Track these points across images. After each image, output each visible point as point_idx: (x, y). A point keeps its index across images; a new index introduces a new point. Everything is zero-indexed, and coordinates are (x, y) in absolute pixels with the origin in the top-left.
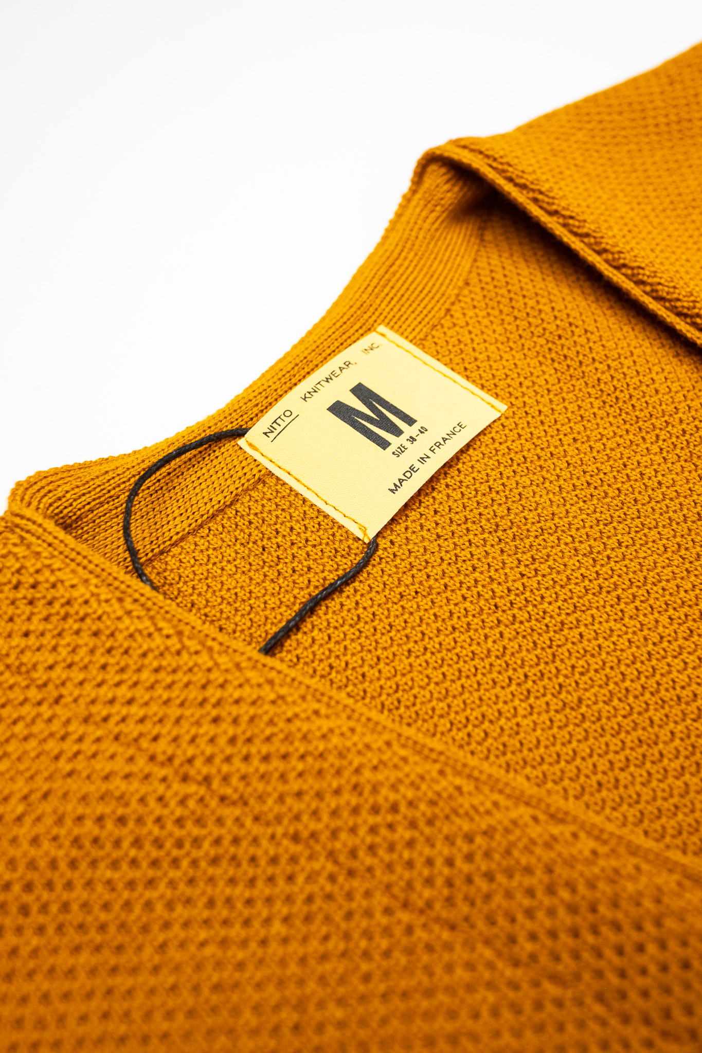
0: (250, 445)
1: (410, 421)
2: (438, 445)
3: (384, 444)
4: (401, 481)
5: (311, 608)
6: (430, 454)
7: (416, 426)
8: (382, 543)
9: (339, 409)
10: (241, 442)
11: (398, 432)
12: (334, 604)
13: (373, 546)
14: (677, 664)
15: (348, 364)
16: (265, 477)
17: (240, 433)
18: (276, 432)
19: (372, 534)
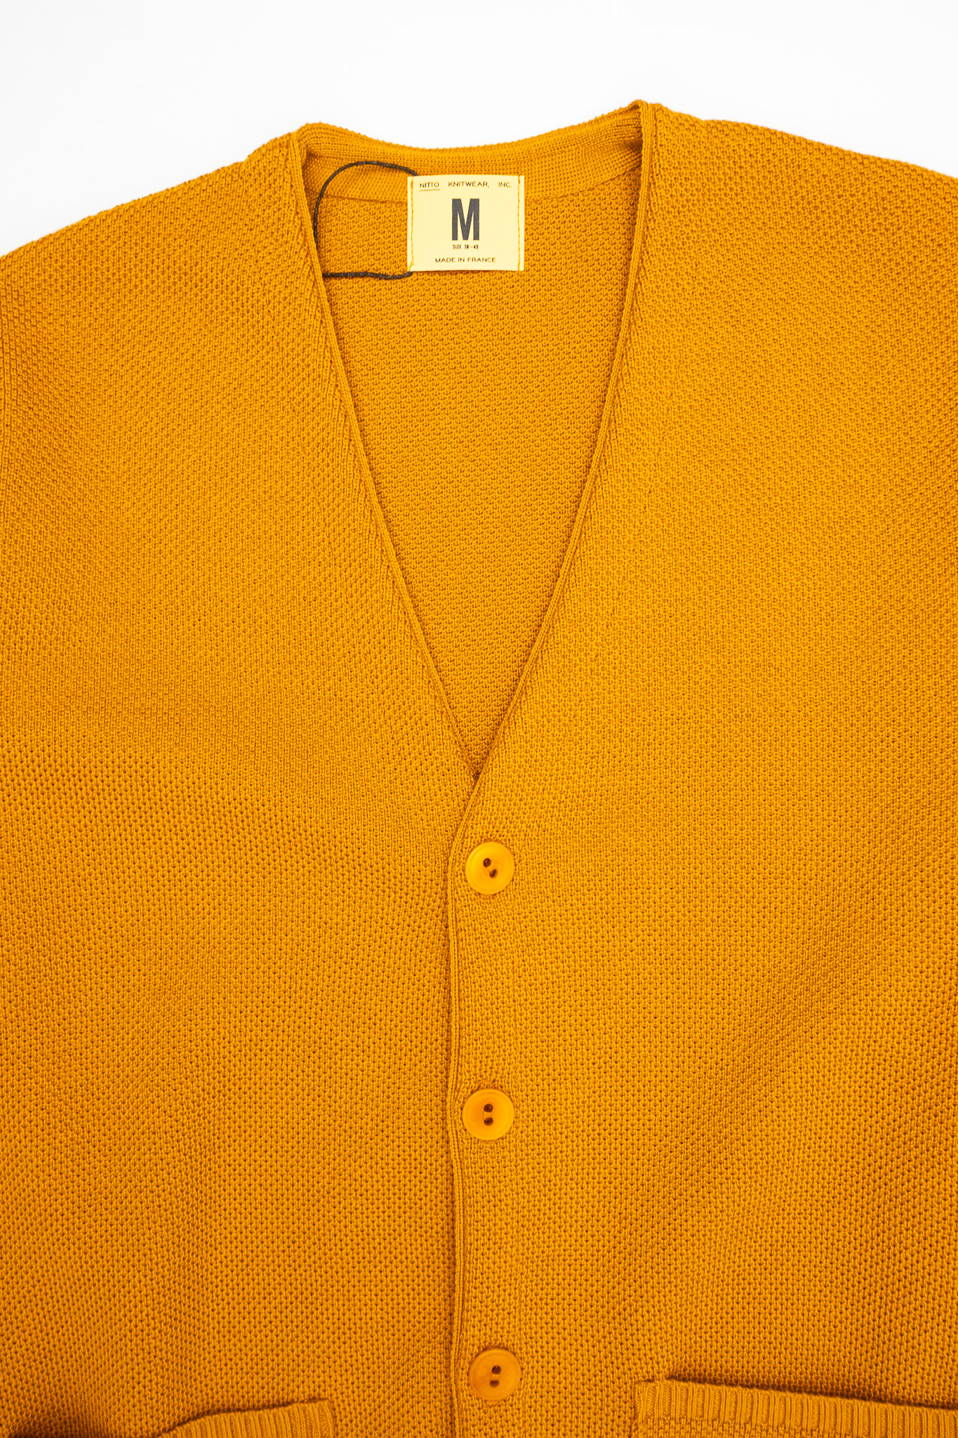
0: (412, 183)
1: (476, 237)
2: (474, 260)
3: (455, 237)
4: (443, 260)
5: (365, 275)
6: (466, 260)
7: (476, 242)
8: (415, 275)
9: (457, 204)
10: (410, 179)
11: (466, 237)
12: (373, 281)
13: (411, 274)
14: (448, 420)
15: (485, 184)
16: (403, 204)
17: (413, 173)
18: (425, 188)
19: (412, 270)
